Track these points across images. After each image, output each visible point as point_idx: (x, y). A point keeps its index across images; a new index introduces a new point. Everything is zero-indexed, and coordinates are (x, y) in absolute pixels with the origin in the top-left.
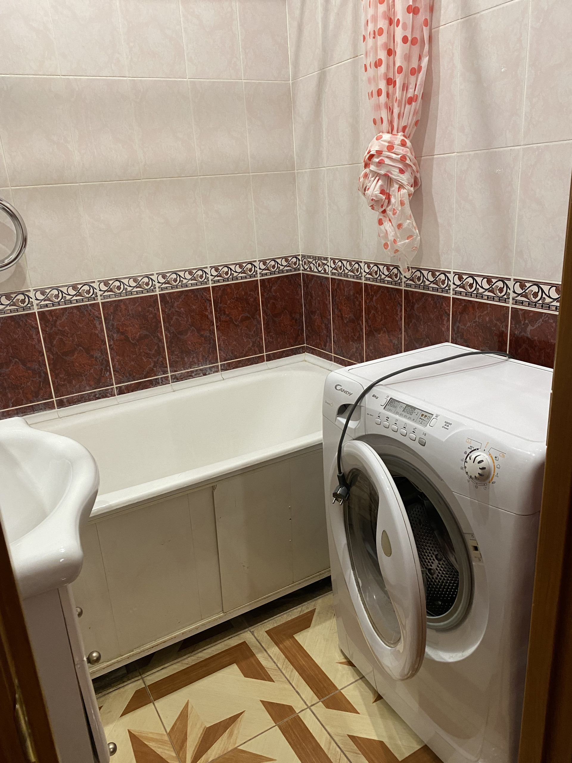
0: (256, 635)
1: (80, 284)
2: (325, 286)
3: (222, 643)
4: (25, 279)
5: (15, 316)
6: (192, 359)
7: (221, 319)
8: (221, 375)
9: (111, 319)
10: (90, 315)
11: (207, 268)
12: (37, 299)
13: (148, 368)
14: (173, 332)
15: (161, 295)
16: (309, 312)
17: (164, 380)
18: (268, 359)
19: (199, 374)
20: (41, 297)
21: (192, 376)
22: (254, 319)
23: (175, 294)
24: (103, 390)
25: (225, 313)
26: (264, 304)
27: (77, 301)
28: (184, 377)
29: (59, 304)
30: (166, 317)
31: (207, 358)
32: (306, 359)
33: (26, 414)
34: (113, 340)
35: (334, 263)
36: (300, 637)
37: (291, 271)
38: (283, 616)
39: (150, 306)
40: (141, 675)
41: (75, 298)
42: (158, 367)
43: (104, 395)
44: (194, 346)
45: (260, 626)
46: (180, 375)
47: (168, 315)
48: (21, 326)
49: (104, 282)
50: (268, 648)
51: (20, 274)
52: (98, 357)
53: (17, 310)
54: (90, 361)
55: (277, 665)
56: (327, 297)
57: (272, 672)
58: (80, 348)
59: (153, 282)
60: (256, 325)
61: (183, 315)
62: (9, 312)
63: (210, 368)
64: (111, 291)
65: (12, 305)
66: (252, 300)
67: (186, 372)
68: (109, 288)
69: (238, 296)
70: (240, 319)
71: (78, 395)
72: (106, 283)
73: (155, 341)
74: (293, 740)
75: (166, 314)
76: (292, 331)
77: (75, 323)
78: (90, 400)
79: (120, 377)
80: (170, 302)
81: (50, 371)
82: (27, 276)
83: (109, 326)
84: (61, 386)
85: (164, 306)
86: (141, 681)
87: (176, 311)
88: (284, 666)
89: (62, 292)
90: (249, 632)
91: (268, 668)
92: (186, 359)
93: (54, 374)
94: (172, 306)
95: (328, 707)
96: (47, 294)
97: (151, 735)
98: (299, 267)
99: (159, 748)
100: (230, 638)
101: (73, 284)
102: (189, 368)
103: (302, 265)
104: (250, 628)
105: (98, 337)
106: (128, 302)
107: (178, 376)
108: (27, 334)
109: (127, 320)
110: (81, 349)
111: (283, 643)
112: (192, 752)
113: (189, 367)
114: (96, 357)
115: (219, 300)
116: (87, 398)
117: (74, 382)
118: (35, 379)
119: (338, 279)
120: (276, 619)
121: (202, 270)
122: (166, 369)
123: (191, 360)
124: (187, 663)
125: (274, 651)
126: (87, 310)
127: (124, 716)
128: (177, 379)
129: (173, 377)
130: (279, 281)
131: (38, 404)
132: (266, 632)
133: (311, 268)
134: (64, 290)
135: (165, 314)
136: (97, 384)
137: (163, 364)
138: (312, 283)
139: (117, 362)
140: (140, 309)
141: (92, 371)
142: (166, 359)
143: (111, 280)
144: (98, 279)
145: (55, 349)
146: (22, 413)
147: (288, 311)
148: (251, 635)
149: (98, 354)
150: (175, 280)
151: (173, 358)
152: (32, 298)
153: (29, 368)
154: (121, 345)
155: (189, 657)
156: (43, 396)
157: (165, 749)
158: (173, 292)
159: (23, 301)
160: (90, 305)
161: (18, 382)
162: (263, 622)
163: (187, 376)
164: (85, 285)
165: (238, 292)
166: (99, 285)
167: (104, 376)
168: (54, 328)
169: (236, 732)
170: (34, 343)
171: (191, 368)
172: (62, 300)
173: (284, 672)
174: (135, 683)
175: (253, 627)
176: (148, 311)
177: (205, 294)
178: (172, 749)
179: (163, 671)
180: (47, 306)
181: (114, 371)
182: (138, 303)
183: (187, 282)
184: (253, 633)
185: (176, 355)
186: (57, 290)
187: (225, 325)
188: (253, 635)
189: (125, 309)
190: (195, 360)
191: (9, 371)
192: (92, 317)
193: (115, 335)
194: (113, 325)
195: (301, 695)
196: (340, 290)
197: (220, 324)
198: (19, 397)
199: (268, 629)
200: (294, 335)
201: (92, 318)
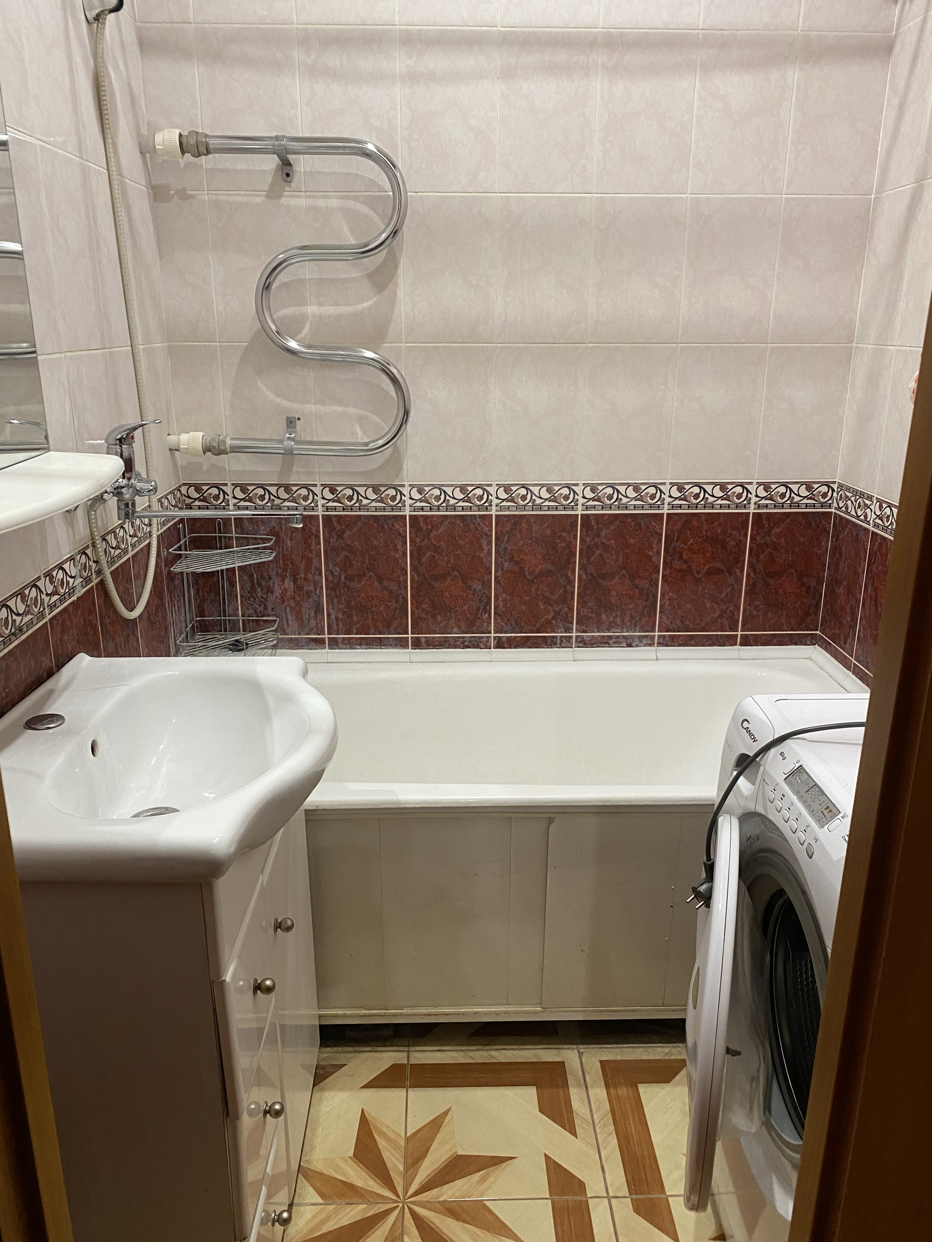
0: (584, 1060)
1: (472, 485)
2: (861, 542)
3: (532, 1051)
4: (400, 469)
5: (380, 516)
6: (614, 618)
7: (674, 565)
8: (656, 653)
9: (505, 540)
10: (477, 530)
11: (664, 484)
12: (411, 498)
13: (544, 619)
14: (592, 574)
15: (584, 517)
16: (832, 580)
17: (564, 641)
18: (743, 642)
19: (620, 643)
20: (417, 496)
21: (609, 644)
22: (730, 574)
23: (606, 517)
24: (475, 637)
25: (681, 558)
26: (753, 554)
27: (463, 509)
28: (595, 643)
29: (439, 509)
30: (584, 549)
31: (637, 622)
32: (813, 656)
33: (371, 647)
34: (502, 570)
35: (881, 507)
36: (646, 1091)
37: (814, 506)
38: (636, 1049)
39: (564, 530)
40: (408, 1046)
41: (461, 504)
42: (559, 620)
43: (476, 644)
44: (620, 599)
45: (597, 1049)
46: (589, 638)
47: (589, 547)
48: (385, 530)
49: (505, 487)
50: (592, 1086)
51: (396, 463)
52: (477, 590)
53: (384, 509)
54: (465, 594)
55: (592, 1116)
56: (862, 561)
57: (580, 1122)
58: (456, 573)
59: (576, 495)
60: (732, 585)
61: (612, 550)
62: (374, 509)
63: (640, 637)
64: (512, 500)
65: (379, 501)
66: (733, 543)
67: (599, 636)
68: (510, 496)
69: (709, 534)
70: (705, 570)
71: (442, 637)
72: (507, 489)
73: (562, 581)
74: (563, 1230)
75: (587, 546)
76: (797, 605)
77: (455, 539)
78: (455, 647)
79: (503, 624)
80: (595, 528)
81: (411, 597)
82: (405, 466)
83: (500, 550)
84: (421, 619)
85: (585, 533)
86: (405, 1054)
87: (602, 543)
88: (602, 1122)
89: (445, 492)
90: (576, 1051)
91: (577, 1114)
92: (604, 616)
93: (415, 602)
94: (598, 536)
95: (637, 1211)
96: (425, 493)
97: (385, 1129)
98: (830, 502)
99: (388, 1150)
100: (545, 1048)
101: (462, 484)
102: (606, 631)
103: (837, 500)
104: (580, 1046)
105: (482, 562)
106: (533, 519)
107: (585, 638)
108: (391, 543)
109: (527, 545)
110: (456, 575)
111: (616, 1089)
112: (424, 1176)
113: (606, 629)
114: (474, 590)
115: (674, 536)
116: (452, 643)
117: (439, 618)
118: (390, 604)
119: (881, 536)
120: (624, 1049)
121: (656, 488)
122: (570, 625)
123: (612, 620)
124: (473, 1056)
125: (599, 1093)
126: (474, 523)
127: (364, 1089)
128: (583, 643)
129: (579, 640)
130: (789, 520)
131: (388, 638)
132: (601, 1061)
133: (847, 508)
134: (449, 490)
135: (585, 545)
136: (470, 628)
137: (567, 617)
138: (845, 534)
139: (502, 603)
140: (548, 532)
141: (465, 608)
142: (573, 610)
143: (515, 485)
144: (497, 481)
145: (422, 570)
146: (367, 645)
147: (796, 572)
148: (578, 1057)
149: (477, 586)
150: (610, 497)
151: (583, 611)
152: (405, 496)
153: (386, 588)
154: (512, 579)
155: (478, 1050)
156: (396, 628)
157: (394, 1156)
158: (603, 514)
159: (393, 498)
160: (480, 516)
161: (369, 604)
162: (603, 1046)
163: (601, 643)
164: (477, 488)
165: (709, 528)
166: (497, 490)
167: (480, 618)
168: (426, 540)
169: (491, 1179)
170: (397, 556)
171: (609, 632)
172: (444, 504)
173: (598, 1130)
174: (396, 1054)
175: (584, 1046)
176: (560, 537)
177: (654, 524)
178: (403, 1161)
179: (438, 1054)
180: (422, 509)
181: (495, 613)
182: (547, 524)
183: (629, 502)
184: (580, 1055)
185: (589, 608)
186: (440, 489)
187: (677, 575)
188: (580, 1057)
189: (527, 529)
190: (618, 621)
191: (361, 587)
192: (479, 533)
193: (506, 564)
194: (506, 549)
195: (607, 1174)
196: (881, 554)
197: (671, 574)
198: (367, 622)
199: (605, 1059)
200: (800, 612)
201: (479, 536)
